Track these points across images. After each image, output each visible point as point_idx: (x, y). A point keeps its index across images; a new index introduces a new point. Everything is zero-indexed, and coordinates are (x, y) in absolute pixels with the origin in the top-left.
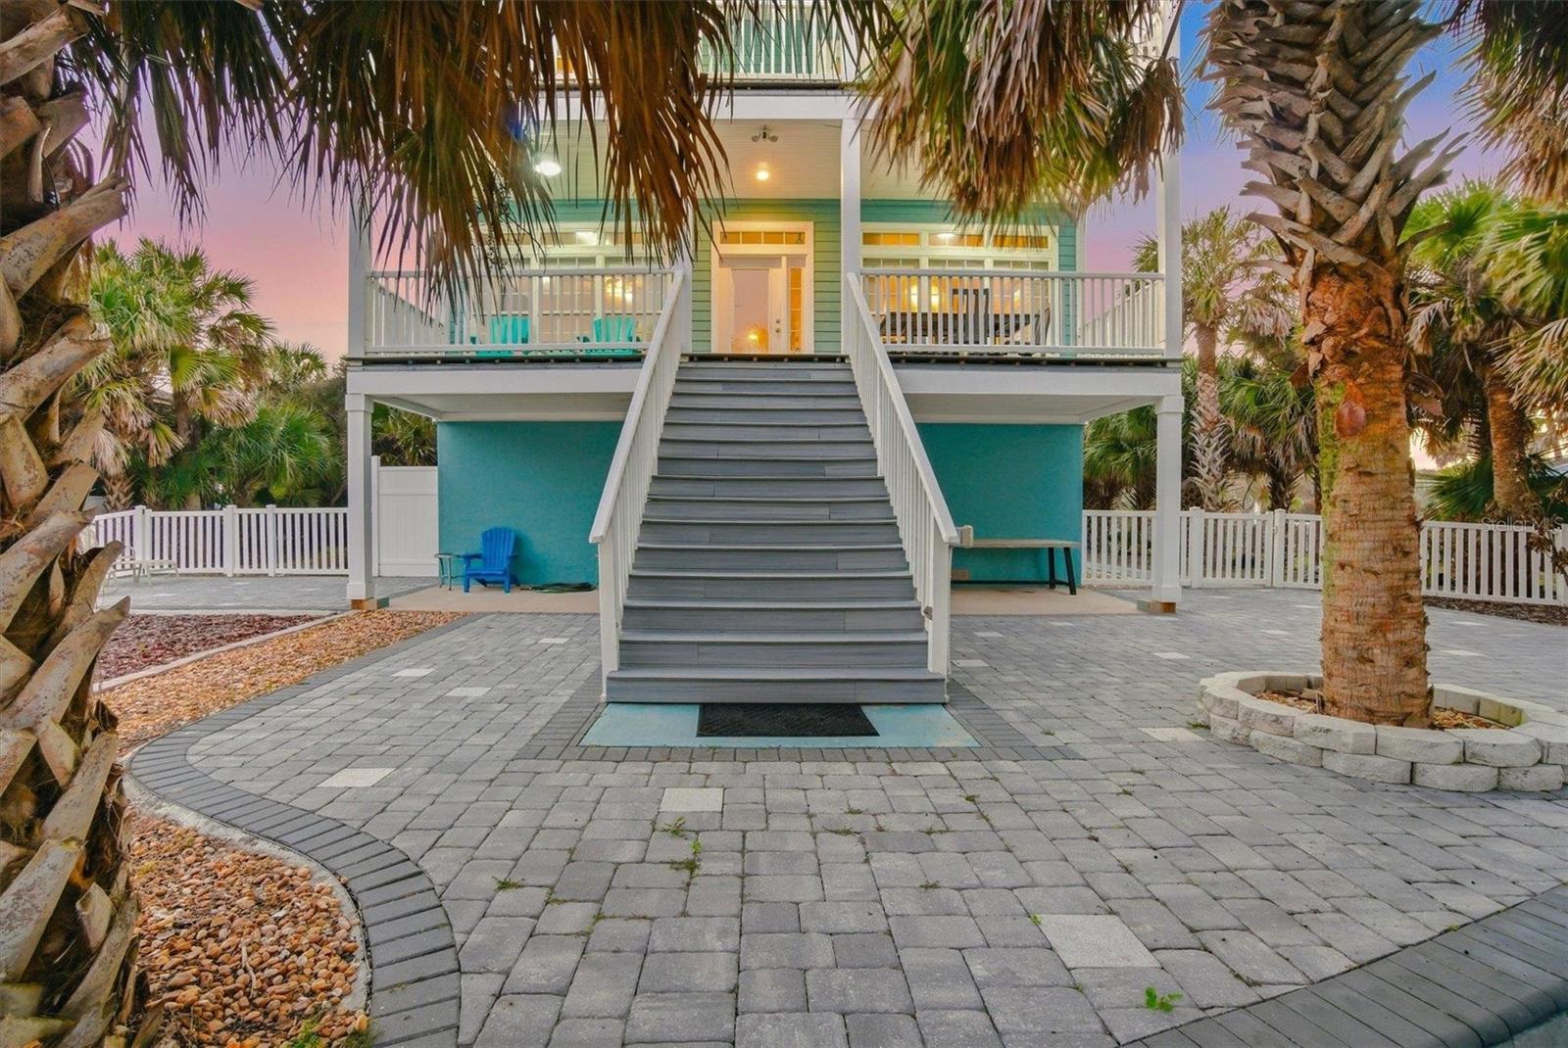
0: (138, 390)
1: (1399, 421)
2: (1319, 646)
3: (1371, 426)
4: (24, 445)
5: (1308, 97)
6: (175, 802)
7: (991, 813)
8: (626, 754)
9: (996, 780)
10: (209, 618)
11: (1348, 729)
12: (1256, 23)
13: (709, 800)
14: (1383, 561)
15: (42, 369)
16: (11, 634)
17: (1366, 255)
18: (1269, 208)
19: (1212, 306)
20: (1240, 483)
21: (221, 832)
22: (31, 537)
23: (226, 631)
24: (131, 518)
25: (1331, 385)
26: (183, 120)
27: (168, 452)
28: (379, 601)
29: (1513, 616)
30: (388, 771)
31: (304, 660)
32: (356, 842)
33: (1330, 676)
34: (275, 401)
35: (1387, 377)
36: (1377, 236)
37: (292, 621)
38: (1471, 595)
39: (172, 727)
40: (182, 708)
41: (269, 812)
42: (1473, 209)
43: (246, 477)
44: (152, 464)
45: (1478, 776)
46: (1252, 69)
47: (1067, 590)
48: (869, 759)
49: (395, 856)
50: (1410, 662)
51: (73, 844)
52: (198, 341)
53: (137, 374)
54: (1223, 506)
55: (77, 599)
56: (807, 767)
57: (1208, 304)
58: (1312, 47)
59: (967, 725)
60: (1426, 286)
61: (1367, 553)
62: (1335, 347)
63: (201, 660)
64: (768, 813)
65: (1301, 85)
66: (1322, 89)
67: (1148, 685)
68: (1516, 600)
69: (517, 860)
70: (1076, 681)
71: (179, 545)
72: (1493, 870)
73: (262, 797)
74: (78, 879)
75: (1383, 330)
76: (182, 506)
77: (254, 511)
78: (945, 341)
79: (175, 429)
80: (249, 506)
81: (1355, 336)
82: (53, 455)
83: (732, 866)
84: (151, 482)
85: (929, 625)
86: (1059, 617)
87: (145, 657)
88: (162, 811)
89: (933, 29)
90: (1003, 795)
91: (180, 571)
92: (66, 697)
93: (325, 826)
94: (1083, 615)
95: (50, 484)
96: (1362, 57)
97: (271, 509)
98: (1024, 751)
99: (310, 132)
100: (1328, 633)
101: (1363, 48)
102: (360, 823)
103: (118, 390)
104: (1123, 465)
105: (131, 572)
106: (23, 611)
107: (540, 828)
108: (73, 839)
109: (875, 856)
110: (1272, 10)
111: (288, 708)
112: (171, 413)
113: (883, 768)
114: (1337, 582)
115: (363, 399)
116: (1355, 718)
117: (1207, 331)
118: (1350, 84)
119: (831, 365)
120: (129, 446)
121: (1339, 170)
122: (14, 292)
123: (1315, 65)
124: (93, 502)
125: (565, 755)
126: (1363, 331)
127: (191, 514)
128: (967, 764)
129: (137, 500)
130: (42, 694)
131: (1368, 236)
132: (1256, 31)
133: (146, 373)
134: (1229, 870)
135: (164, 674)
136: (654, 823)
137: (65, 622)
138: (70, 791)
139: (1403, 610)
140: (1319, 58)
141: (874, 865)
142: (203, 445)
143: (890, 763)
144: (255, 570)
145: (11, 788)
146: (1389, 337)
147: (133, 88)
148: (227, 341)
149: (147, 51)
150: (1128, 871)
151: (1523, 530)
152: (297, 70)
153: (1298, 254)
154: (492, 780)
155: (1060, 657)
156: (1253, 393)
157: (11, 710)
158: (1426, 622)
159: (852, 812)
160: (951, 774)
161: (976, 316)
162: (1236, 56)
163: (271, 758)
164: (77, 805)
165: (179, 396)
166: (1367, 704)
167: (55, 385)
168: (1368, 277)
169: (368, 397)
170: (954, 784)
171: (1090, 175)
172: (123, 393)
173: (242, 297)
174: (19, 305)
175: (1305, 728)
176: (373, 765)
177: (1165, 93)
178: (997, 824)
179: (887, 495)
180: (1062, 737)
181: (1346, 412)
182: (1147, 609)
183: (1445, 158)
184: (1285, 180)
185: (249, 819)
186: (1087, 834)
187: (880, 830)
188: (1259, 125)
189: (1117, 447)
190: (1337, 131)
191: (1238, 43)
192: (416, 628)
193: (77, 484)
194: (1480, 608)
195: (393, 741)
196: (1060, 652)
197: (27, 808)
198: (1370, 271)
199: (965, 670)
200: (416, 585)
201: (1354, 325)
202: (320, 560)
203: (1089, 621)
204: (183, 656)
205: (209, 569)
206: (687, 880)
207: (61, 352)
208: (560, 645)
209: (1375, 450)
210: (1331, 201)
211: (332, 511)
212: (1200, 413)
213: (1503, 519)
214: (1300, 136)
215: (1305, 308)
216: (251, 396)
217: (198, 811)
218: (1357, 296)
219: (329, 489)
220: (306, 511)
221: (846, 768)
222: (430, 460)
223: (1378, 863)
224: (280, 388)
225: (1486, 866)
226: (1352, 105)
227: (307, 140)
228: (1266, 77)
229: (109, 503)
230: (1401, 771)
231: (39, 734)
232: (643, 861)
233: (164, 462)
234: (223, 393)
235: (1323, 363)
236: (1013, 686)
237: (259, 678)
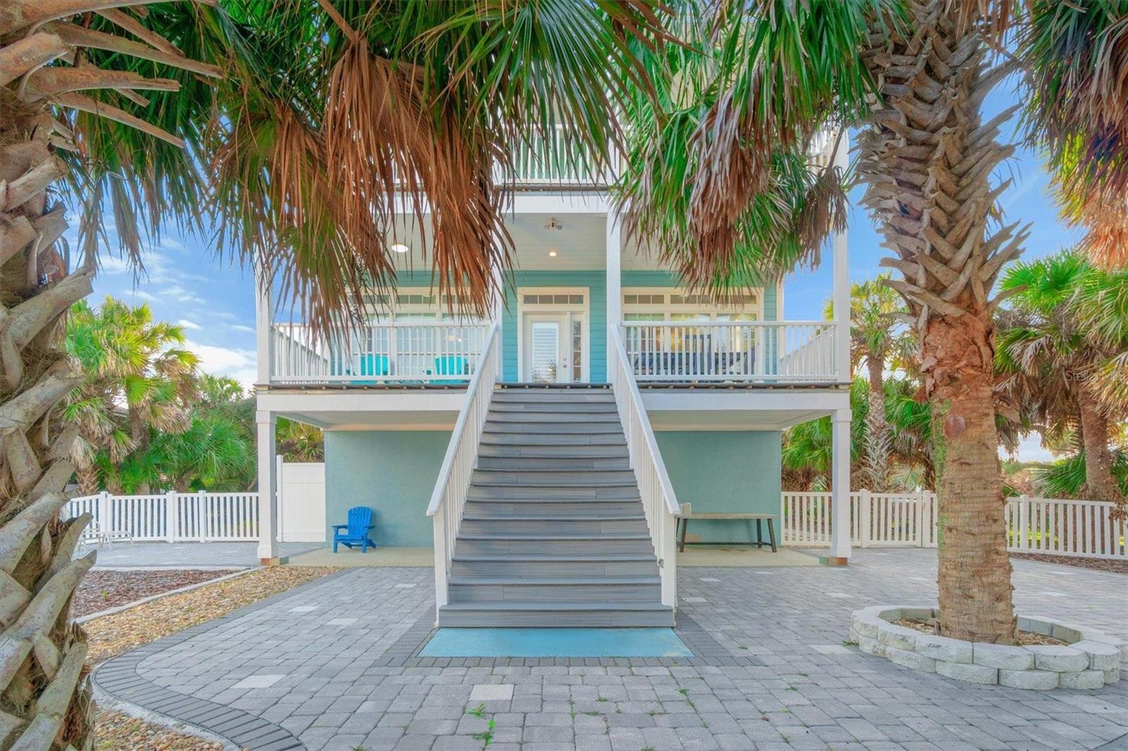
0: (102, 407)
1: (989, 427)
2: (936, 586)
3: (969, 430)
4: (25, 448)
5: (923, 197)
6: (127, 700)
7: (697, 702)
8: (449, 662)
9: (703, 679)
10: (155, 573)
11: (954, 647)
12: (886, 145)
13: (503, 692)
14: (979, 526)
15: (37, 397)
16: (16, 574)
17: (964, 309)
18: (898, 276)
19: (879, 342)
20: (902, 473)
21: (160, 720)
22: (30, 510)
23: (168, 582)
24: (97, 500)
25: (941, 401)
26: (133, 217)
27: (125, 453)
28: (281, 559)
29: (1099, 568)
30: (281, 677)
31: (225, 601)
32: (255, 725)
33: (943, 607)
34: (205, 415)
35: (980, 395)
36: (972, 295)
37: (217, 574)
38: (1070, 553)
39: (126, 650)
40: (133, 636)
41: (196, 705)
42: (1067, 270)
43: (184, 470)
44: (113, 461)
45: (1046, 679)
46: (885, 177)
47: (770, 549)
48: (616, 665)
49: (282, 734)
50: (999, 599)
51: (56, 717)
52: (146, 370)
53: (101, 394)
54: (886, 489)
55: (60, 552)
56: (573, 670)
57: (876, 342)
58: (925, 161)
59: (687, 642)
60: (1034, 326)
61: (967, 520)
62: (942, 374)
63: (149, 602)
64: (543, 701)
65: (919, 188)
66: (933, 191)
67: (819, 615)
68: (1103, 556)
69: (367, 734)
70: (768, 612)
71: (133, 520)
72: (1045, 742)
73: (190, 696)
74: (60, 742)
75: (976, 361)
76: (134, 492)
77: (189, 495)
78: (680, 373)
79: (130, 434)
80: (187, 491)
81: (957, 366)
82: (44, 454)
83: (514, 737)
84: (112, 474)
85: (662, 572)
86: (762, 568)
87: (107, 600)
88: (118, 707)
89: (663, 152)
90: (706, 690)
91: (134, 539)
92: (52, 617)
93: (234, 714)
94: (779, 567)
95: (43, 474)
96: (959, 169)
97: (202, 493)
98: (724, 658)
99: (224, 225)
100: (942, 577)
101: (960, 162)
102: (259, 712)
103: (87, 406)
104: (815, 459)
105: (97, 540)
106: (24, 558)
107: (385, 713)
108: (56, 714)
109: (613, 730)
110: (898, 135)
111: (211, 635)
112: (125, 424)
113: (626, 670)
114: (947, 541)
115: (269, 414)
116: (962, 639)
117: (876, 363)
118: (952, 187)
119: (600, 391)
120: (96, 447)
121: (944, 248)
122: (18, 345)
123: (927, 174)
124: (69, 488)
125: (408, 663)
126: (963, 363)
127: (142, 497)
128: (683, 668)
129: (102, 486)
130: (36, 615)
131: (966, 296)
132: (886, 150)
133: (108, 394)
134: (858, 741)
135: (120, 612)
136: (464, 708)
137: (52, 567)
138: (55, 682)
139: (994, 561)
140: (929, 170)
141: (612, 735)
142: (151, 447)
143: (631, 667)
144: (190, 538)
145: (15, 678)
146: (981, 367)
147: (98, 195)
148: (168, 370)
149: (107, 169)
150: (786, 741)
151: (1107, 505)
152: (214, 181)
153: (917, 308)
154: (354, 682)
155: (759, 595)
156: (909, 407)
157: (16, 625)
158: (1011, 570)
159: (600, 700)
160: (672, 675)
161: (702, 354)
162: (875, 167)
163: (196, 670)
164: (59, 691)
165: (133, 411)
166: (970, 628)
167: (45, 408)
168: (965, 324)
169: (272, 413)
170: (673, 681)
171: (780, 254)
172: (91, 408)
173: (179, 338)
174: (22, 354)
175: (923, 644)
176: (273, 672)
177: (831, 192)
178: (700, 709)
179: (636, 482)
180: (753, 650)
181: (951, 420)
182: (827, 562)
183: (1019, 239)
184: (908, 256)
185: (180, 711)
186: (761, 716)
187: (619, 712)
188: (890, 216)
189: (811, 446)
190: (943, 221)
191: (876, 158)
192: (306, 578)
193: (59, 474)
194: (1075, 562)
195: (286, 656)
196: (759, 592)
197: (26, 692)
198: (967, 320)
199: (690, 605)
200: (309, 548)
201: (956, 358)
202: (238, 530)
203: (783, 571)
204: (135, 600)
205: (156, 538)
206: (483, 745)
207: (48, 387)
208: (410, 589)
209: (972, 447)
210: (938, 270)
211: (247, 495)
212: (871, 421)
213: (1093, 497)
214: (918, 224)
215: (922, 347)
216: (187, 411)
217: (143, 706)
218: (958, 338)
219: (243, 479)
220: (228, 495)
221: (599, 671)
222: (320, 458)
223: (964, 737)
224: (209, 405)
225: (1039, 740)
226: (954, 202)
227: (222, 230)
228: (895, 183)
229: (80, 489)
230: (990, 676)
231: (34, 642)
232: (454, 734)
233: (122, 460)
234: (166, 408)
235: (935, 386)
236: (722, 615)
237: (191, 614)
